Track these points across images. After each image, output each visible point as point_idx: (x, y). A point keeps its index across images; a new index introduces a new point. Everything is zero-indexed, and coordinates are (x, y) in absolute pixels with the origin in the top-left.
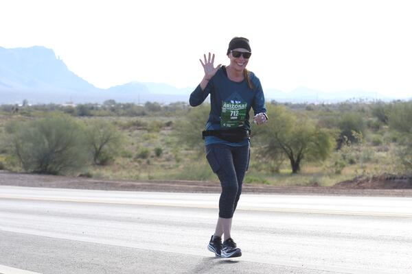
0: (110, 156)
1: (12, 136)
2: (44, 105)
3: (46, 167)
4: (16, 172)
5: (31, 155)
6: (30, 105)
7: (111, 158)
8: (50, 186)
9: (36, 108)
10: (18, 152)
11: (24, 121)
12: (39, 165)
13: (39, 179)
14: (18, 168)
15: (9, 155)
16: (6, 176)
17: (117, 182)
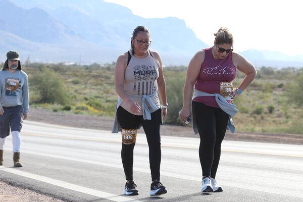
2: (176, 67)
3: (176, 119)
8: (179, 135)
12: (170, 118)
13: (170, 129)
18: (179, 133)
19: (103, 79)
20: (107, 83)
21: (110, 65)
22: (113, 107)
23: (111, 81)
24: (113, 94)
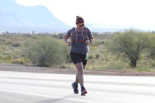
1: (27, 48)
2: (43, 34)
3: (43, 63)
4: (29, 66)
5: (36, 57)
6: (36, 33)
8: (45, 72)
9: (39, 35)
10: (30, 56)
11: (33, 41)
12: (40, 62)
13: (40, 69)
14: (30, 64)
15: (26, 58)
16: (24, 67)
18: (45, 71)
19: (1, 42)
20: (3, 44)
21: (5, 33)
22: (7, 57)
23: (6, 42)
24: (7, 50)
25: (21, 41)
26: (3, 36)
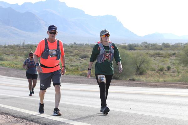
0: (144, 70)
7: (145, 71)
8: (114, 85)
17: (148, 83)
18: (114, 83)
19: (69, 53)
20: (71, 55)
21: (72, 44)
22: (74, 69)
23: (73, 54)
24: (75, 62)
25: (89, 52)
26: (70, 47)
